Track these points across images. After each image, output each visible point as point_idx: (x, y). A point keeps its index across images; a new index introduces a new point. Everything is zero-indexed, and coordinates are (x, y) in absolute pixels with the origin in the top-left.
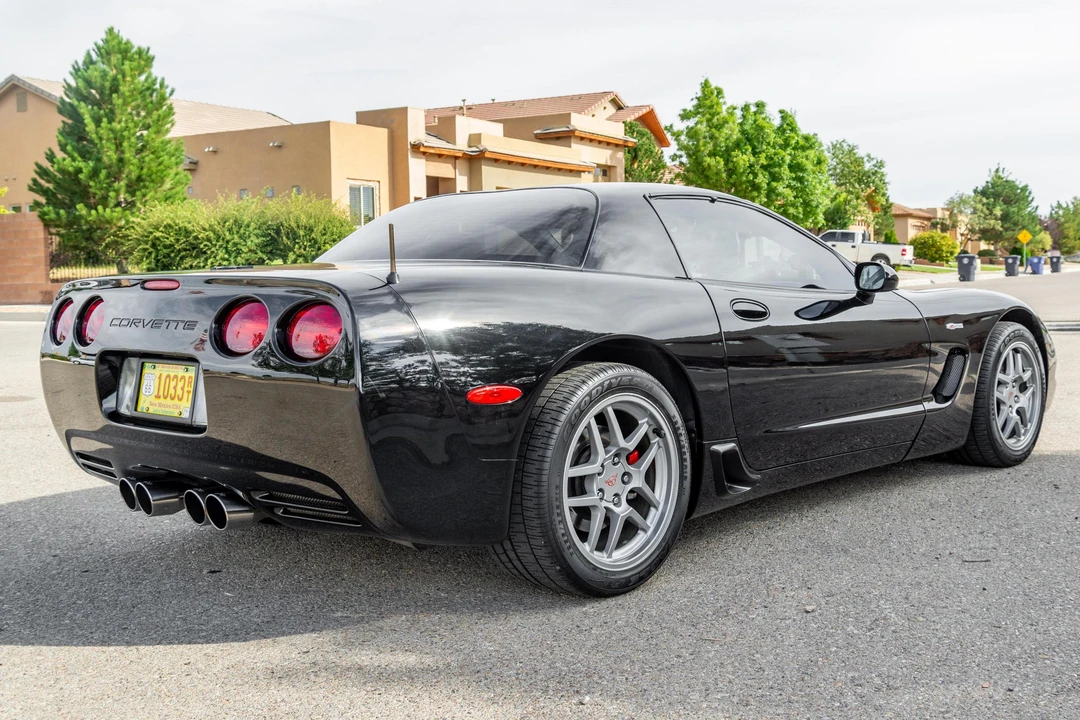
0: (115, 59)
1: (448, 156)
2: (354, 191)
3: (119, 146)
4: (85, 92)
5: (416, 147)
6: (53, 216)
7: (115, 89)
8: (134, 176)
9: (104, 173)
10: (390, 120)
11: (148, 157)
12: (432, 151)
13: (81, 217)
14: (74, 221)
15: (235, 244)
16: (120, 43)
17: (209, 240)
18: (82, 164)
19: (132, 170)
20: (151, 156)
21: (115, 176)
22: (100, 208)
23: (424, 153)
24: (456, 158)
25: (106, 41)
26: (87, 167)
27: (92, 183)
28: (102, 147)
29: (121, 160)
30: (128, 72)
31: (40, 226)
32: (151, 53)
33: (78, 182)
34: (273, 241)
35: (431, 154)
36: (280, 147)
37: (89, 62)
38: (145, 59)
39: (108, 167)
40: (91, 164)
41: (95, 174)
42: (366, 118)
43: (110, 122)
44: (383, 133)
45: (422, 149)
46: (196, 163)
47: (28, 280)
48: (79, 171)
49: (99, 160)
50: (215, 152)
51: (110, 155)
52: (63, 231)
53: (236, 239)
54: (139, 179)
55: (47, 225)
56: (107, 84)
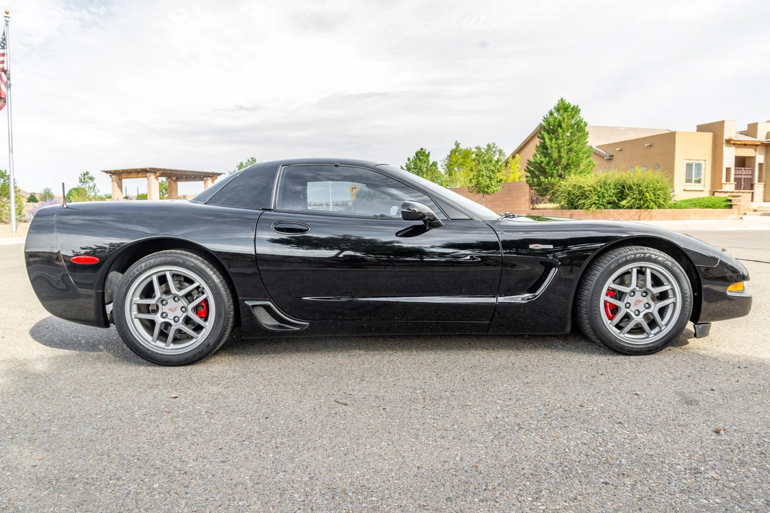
0: (562, 111)
1: (750, 145)
2: (689, 166)
3: (559, 151)
4: (547, 128)
5: (728, 142)
6: (531, 182)
7: (560, 126)
8: (565, 163)
9: (552, 162)
10: (715, 129)
11: (572, 155)
12: (739, 143)
13: (542, 182)
14: (539, 184)
15: (602, 193)
16: (565, 104)
17: (591, 191)
18: (543, 159)
19: (564, 161)
20: (574, 154)
21: (556, 164)
22: (549, 178)
23: (734, 144)
24: (757, 145)
25: (558, 105)
26: (545, 160)
27: (547, 167)
28: (552, 151)
29: (560, 157)
30: (566, 117)
31: (527, 186)
32: (579, 107)
33: (541, 166)
34: (622, 192)
35: (738, 144)
36: (651, 146)
37: (551, 114)
38: (576, 110)
39: (555, 160)
40: (547, 159)
41: (548, 163)
42: (701, 128)
43: (556, 140)
44: (710, 135)
45: (732, 142)
46: (612, 156)
47: (523, 209)
48: (542, 162)
49: (551, 157)
50: (621, 150)
51: (555, 155)
52: (537, 188)
53: (603, 190)
54: (568, 164)
55: (531, 186)
56: (556, 124)
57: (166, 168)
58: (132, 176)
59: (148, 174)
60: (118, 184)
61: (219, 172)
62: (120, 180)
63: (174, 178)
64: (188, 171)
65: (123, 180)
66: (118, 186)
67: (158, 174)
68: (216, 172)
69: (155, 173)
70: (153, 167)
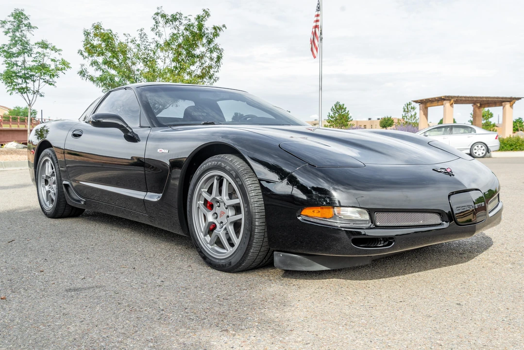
57: (460, 95)
58: (434, 104)
59: (445, 102)
60: (424, 112)
61: (517, 96)
62: (426, 108)
63: (479, 105)
64: (483, 97)
65: (429, 108)
66: (424, 114)
67: (452, 101)
68: (513, 96)
69: (450, 100)
70: (448, 95)
